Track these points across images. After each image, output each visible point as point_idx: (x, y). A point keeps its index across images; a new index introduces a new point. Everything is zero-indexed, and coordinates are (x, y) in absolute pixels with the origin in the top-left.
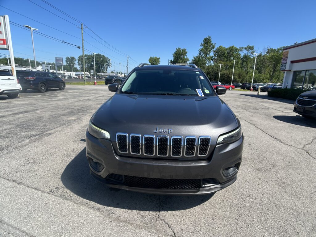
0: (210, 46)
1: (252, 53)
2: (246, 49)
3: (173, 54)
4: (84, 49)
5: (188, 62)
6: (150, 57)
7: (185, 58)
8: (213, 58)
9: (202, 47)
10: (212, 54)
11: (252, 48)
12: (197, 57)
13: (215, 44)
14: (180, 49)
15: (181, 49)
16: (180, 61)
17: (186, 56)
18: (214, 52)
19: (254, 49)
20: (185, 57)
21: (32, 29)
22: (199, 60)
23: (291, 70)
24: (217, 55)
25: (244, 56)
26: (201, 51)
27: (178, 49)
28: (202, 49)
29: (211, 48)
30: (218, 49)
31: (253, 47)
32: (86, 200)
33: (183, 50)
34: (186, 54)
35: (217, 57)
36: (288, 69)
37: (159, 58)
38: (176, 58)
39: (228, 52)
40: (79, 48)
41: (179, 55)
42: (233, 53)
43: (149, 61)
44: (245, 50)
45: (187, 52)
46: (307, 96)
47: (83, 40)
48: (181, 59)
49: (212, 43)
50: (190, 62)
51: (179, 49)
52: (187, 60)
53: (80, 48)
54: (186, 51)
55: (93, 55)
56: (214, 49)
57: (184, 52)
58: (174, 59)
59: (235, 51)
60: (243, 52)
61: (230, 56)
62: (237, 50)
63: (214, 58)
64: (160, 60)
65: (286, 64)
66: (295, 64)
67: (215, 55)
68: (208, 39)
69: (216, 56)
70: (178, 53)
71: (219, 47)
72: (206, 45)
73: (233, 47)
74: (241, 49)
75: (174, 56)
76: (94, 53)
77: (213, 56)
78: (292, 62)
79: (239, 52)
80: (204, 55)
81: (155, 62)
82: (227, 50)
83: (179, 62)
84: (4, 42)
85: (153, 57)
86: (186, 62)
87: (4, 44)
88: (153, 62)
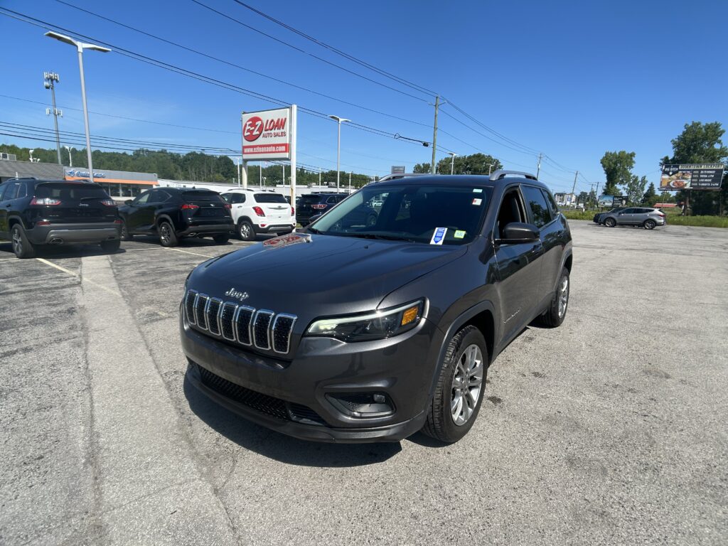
3: (673, 141)
4: (437, 147)
5: (724, 159)
6: (607, 154)
7: (715, 150)
14: (699, 123)
15: (703, 124)
16: (696, 157)
17: (720, 142)
20: (717, 146)
21: (341, 120)
27: (692, 126)
33: (708, 127)
34: (719, 138)
37: (632, 155)
38: (683, 150)
40: (425, 145)
41: (693, 141)
43: (601, 163)
45: (723, 131)
47: (435, 129)
48: (702, 152)
51: (696, 125)
52: (721, 153)
53: (427, 146)
54: (721, 128)
55: (451, 159)
57: (712, 133)
58: (677, 153)
64: (634, 159)
70: (689, 137)
75: (677, 145)
76: (452, 155)
81: (619, 165)
83: (692, 162)
84: (286, 148)
85: (613, 152)
86: (719, 158)
87: (286, 151)
88: (613, 166)
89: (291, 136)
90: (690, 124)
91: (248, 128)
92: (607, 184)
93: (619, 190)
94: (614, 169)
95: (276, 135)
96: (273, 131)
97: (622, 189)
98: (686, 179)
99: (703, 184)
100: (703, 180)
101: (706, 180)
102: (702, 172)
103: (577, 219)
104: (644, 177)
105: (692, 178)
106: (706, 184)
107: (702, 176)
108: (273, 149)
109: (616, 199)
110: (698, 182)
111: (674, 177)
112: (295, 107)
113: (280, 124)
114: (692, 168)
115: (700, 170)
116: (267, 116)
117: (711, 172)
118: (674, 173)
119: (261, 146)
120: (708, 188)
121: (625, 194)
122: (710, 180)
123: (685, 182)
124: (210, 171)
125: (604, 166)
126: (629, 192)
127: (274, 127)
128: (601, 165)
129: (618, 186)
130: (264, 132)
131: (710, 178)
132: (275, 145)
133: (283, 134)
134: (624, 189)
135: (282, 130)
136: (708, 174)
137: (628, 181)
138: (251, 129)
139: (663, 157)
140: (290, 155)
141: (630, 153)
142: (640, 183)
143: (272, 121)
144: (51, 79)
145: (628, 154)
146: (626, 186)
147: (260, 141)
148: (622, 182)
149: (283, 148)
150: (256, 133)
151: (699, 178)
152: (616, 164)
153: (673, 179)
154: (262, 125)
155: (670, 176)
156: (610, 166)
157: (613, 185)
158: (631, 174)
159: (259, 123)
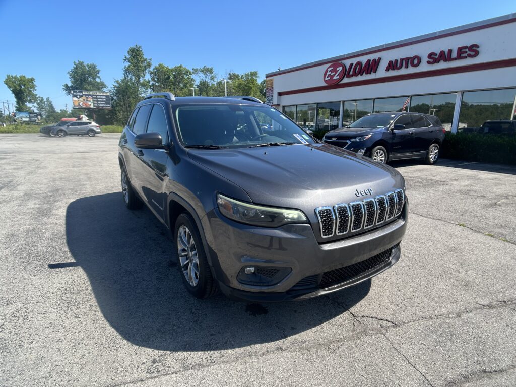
0: (142, 63)
1: (212, 78)
2: (202, 71)
3: (69, 73)
5: (105, 90)
6: (8, 76)
7: (98, 82)
8: (151, 84)
9: (127, 64)
10: (148, 77)
11: (210, 71)
12: (123, 81)
13: (151, 60)
14: (82, 63)
15: (86, 63)
16: (87, 86)
17: (99, 77)
18: (151, 73)
19: (214, 73)
20: (98, 80)
22: (127, 87)
23: (279, 105)
24: (156, 79)
25: (200, 82)
26: (127, 70)
27: (79, 64)
28: (129, 66)
29: (145, 67)
30: (157, 69)
31: (211, 69)
32: (242, 349)
33: (89, 67)
34: (98, 75)
35: (158, 82)
36: (276, 104)
37: (32, 80)
38: (77, 81)
39: (174, 75)
41: (82, 74)
42: (183, 77)
43: (6, 84)
44: (201, 73)
45: (99, 71)
46: (335, 137)
48: (90, 83)
49: (145, 58)
50: (110, 88)
52: (101, 85)
54: (97, 68)
56: (151, 69)
57: (93, 71)
58: (74, 82)
59: (185, 74)
60: (199, 77)
61: (180, 82)
62: (187, 72)
63: (153, 84)
64: (35, 83)
65: (272, 96)
66: (283, 97)
67: (153, 79)
68: (137, 51)
69: (155, 81)
70: (80, 71)
71: (157, 66)
72: (135, 61)
73: (181, 66)
74: (195, 71)
75: (72, 76)
77: (150, 80)
78: (280, 94)
79: (193, 76)
80: (136, 79)
81: (23, 87)
82: (172, 71)
83: (87, 90)
85: (14, 75)
86: (102, 88)
88: (18, 87)
90: (77, 63)
92: (18, 103)
93: (30, 108)
94: (20, 90)
97: (33, 107)
98: (90, 101)
99: (101, 105)
100: (100, 102)
101: (102, 102)
102: (98, 97)
103: (11, 132)
104: (48, 98)
105: (93, 101)
106: (102, 105)
107: (99, 100)
109: (31, 115)
110: (97, 104)
111: (80, 99)
114: (91, 93)
115: (96, 96)
117: (103, 97)
118: (81, 96)
120: (104, 108)
121: (36, 111)
122: (104, 103)
123: (90, 103)
125: (9, 87)
126: (39, 109)
128: (6, 86)
129: (28, 104)
131: (104, 101)
134: (35, 107)
136: (102, 99)
137: (36, 100)
139: (64, 84)
141: (30, 77)
142: (46, 103)
145: (28, 78)
146: (35, 104)
148: (30, 101)
151: (97, 101)
152: (20, 85)
153: (81, 101)
155: (79, 98)
156: (15, 87)
157: (23, 104)
158: (36, 95)
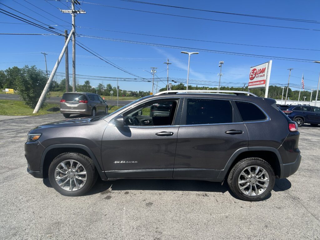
84: (264, 82)
87: (264, 84)
89: (267, 76)
91: (251, 74)
95: (261, 76)
96: (260, 75)
108: (259, 83)
112: (271, 62)
113: (263, 71)
116: (259, 68)
119: (255, 82)
124: (277, 94)
127: (260, 73)
130: (257, 75)
132: (260, 81)
133: (264, 76)
135: (263, 74)
138: (253, 74)
140: (266, 85)
143: (260, 70)
144: (221, 63)
147: (255, 80)
149: (263, 82)
150: (254, 76)
154: (256, 72)
159: (255, 71)
